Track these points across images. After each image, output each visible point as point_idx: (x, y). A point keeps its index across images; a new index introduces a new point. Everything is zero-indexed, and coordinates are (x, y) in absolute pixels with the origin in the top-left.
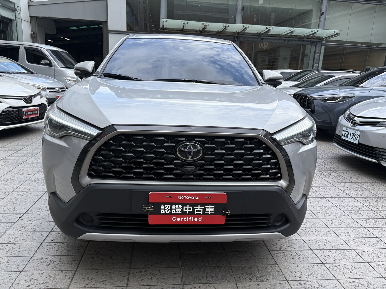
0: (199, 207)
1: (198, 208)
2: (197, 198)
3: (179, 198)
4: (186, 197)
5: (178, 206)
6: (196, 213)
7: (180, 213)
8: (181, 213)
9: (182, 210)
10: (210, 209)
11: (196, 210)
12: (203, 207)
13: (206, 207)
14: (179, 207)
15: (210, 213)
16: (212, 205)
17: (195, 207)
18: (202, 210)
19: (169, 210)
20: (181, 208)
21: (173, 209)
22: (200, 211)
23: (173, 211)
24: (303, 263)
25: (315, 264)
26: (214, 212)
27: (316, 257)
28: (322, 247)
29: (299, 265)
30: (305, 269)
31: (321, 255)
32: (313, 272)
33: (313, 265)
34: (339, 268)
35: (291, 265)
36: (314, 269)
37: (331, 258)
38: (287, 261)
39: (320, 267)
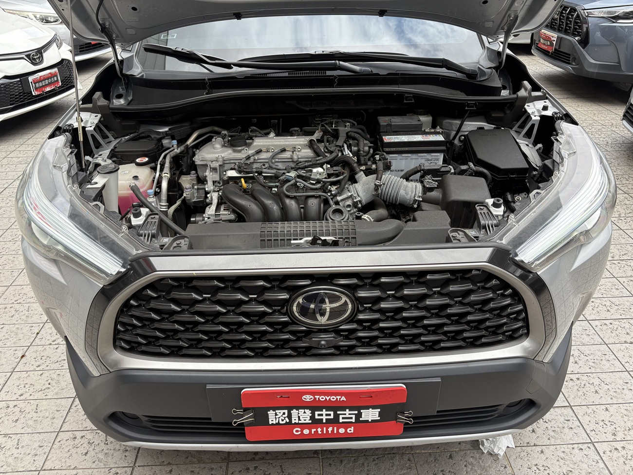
0: (347, 412)
1: (345, 414)
2: (343, 398)
3: (306, 399)
4: (319, 398)
5: (303, 411)
6: (341, 420)
7: (308, 421)
8: (310, 422)
9: (312, 417)
10: (371, 415)
11: (341, 416)
12: (356, 412)
13: (362, 411)
14: (305, 413)
15: (370, 421)
16: (374, 407)
17: (338, 412)
18: (354, 416)
19: (285, 418)
20: (311, 415)
21: (292, 416)
22: (351, 418)
23: (293, 419)
24: (552, 441)
25: (576, 445)
26: (379, 418)
27: (579, 427)
28: (592, 398)
29: (544, 447)
30: (557, 458)
31: (589, 418)
32: (572, 466)
33: (573, 448)
34: (622, 453)
35: (529, 449)
36: (574, 459)
37: (609, 428)
38: (522, 438)
39: (586, 453)
